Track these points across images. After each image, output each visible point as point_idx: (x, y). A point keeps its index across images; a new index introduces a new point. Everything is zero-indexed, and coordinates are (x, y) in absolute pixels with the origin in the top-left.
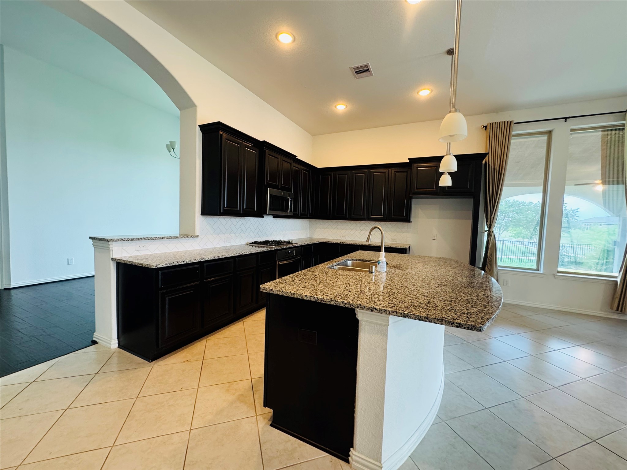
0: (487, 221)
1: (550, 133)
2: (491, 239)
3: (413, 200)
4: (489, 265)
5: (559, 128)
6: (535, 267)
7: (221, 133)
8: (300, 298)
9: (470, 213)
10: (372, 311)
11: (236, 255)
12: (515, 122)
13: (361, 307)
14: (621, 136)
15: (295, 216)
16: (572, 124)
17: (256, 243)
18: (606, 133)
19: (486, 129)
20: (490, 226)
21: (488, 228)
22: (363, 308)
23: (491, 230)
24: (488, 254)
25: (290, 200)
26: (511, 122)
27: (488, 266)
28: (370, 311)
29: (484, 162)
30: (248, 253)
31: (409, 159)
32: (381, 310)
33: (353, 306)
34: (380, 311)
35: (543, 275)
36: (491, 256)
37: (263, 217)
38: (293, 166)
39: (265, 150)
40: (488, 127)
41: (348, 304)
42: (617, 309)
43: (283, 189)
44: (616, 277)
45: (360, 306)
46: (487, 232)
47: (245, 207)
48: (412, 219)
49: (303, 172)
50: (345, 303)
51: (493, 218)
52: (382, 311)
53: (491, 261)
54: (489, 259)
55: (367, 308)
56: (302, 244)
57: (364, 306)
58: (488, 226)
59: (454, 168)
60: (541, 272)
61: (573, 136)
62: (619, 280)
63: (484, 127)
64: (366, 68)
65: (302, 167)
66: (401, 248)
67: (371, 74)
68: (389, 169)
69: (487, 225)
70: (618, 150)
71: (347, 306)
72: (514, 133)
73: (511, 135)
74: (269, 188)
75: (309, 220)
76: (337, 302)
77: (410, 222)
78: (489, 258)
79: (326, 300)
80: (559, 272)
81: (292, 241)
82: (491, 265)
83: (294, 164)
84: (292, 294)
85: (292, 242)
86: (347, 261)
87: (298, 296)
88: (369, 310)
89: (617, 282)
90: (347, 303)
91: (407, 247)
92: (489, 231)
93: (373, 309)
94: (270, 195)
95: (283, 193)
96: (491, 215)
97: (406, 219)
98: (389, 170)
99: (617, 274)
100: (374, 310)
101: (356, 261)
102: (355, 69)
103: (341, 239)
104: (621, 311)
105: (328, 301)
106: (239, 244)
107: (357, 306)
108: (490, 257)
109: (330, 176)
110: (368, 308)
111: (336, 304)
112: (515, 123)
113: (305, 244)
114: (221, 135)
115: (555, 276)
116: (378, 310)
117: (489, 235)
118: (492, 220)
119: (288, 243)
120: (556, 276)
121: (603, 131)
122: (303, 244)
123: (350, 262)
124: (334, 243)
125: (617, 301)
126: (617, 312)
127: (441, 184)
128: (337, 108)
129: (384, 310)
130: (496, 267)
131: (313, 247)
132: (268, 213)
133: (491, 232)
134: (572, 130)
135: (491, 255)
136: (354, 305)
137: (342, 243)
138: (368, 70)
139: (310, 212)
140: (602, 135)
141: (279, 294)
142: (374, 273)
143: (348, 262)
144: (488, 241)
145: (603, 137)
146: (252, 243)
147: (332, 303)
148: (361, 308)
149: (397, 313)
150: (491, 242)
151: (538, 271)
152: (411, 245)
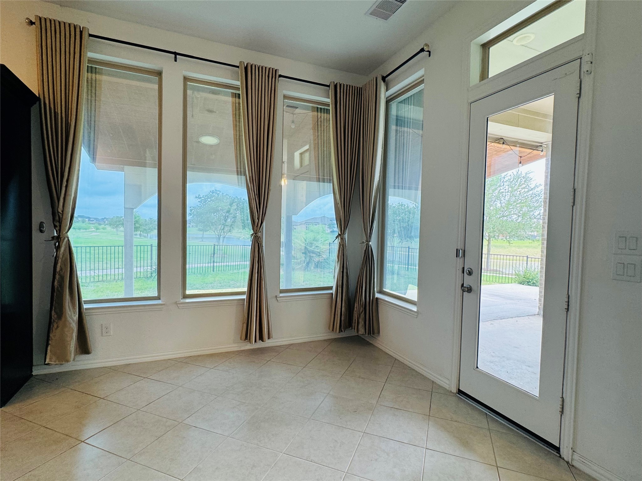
0: (54, 220)
1: (157, 74)
2: (61, 253)
6: (155, 293)
12: (90, 33)
20: (59, 228)
23: (61, 236)
24: (56, 284)
26: (80, 29)
35: (163, 306)
36: (61, 288)
40: (37, 25)
42: (245, 338)
46: (56, 239)
51: (63, 211)
60: (161, 301)
63: (31, 22)
78: (58, 293)
80: (186, 297)
92: (58, 237)
96: (59, 208)
104: (249, 340)
108: (59, 288)
112: (89, 35)
117: (58, 245)
118: (61, 216)
120: (178, 306)
126: (245, 340)
135: (60, 285)
150: (60, 260)
151: (158, 299)
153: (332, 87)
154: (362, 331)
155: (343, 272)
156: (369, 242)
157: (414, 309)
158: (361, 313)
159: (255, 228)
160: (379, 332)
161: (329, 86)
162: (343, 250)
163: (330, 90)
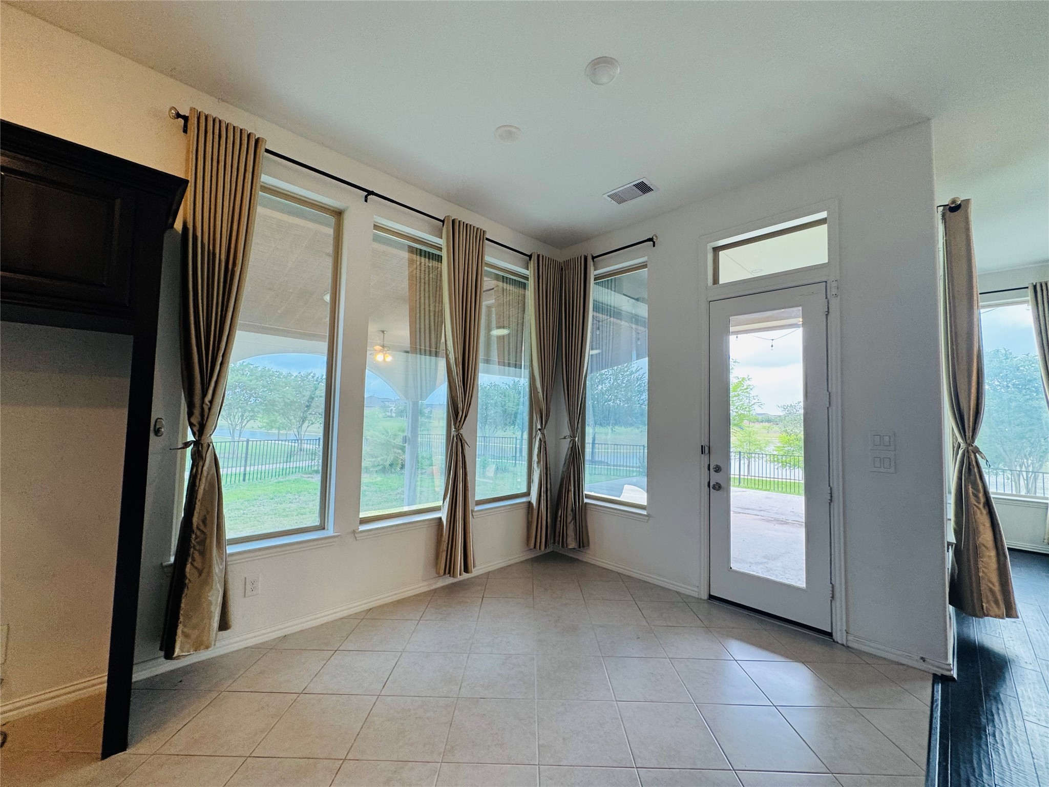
0: (190, 414)
1: (339, 214)
2: (205, 468)
4: (197, 555)
6: (316, 521)
12: (268, 148)
16: (376, 212)
19: (185, 131)
20: (201, 429)
21: (194, 434)
23: (205, 441)
24: (195, 520)
26: (258, 142)
27: (194, 560)
35: (333, 539)
36: (205, 525)
40: (194, 125)
42: (445, 569)
44: (437, 509)
46: (192, 446)
51: (211, 402)
53: (203, 542)
54: (197, 538)
58: (196, 429)
60: (330, 531)
62: (443, 515)
63: (180, 115)
69: (191, 424)
72: (265, 179)
78: (198, 533)
80: (363, 521)
82: (204, 553)
89: (440, 519)
92: (197, 443)
96: (204, 394)
99: (441, 505)
108: (202, 527)
112: (269, 152)
117: (198, 457)
118: (206, 410)
120: (357, 535)
125: (444, 554)
126: (444, 573)
130: (221, 549)
133: (205, 445)
134: (376, 227)
135: (204, 521)
144: (193, 478)
150: (204, 480)
151: (322, 529)
153: (534, 258)
154: (572, 545)
155: (546, 473)
156: (576, 437)
157: (645, 513)
158: (570, 523)
159: (458, 424)
161: (530, 257)
162: (546, 448)
163: (532, 262)
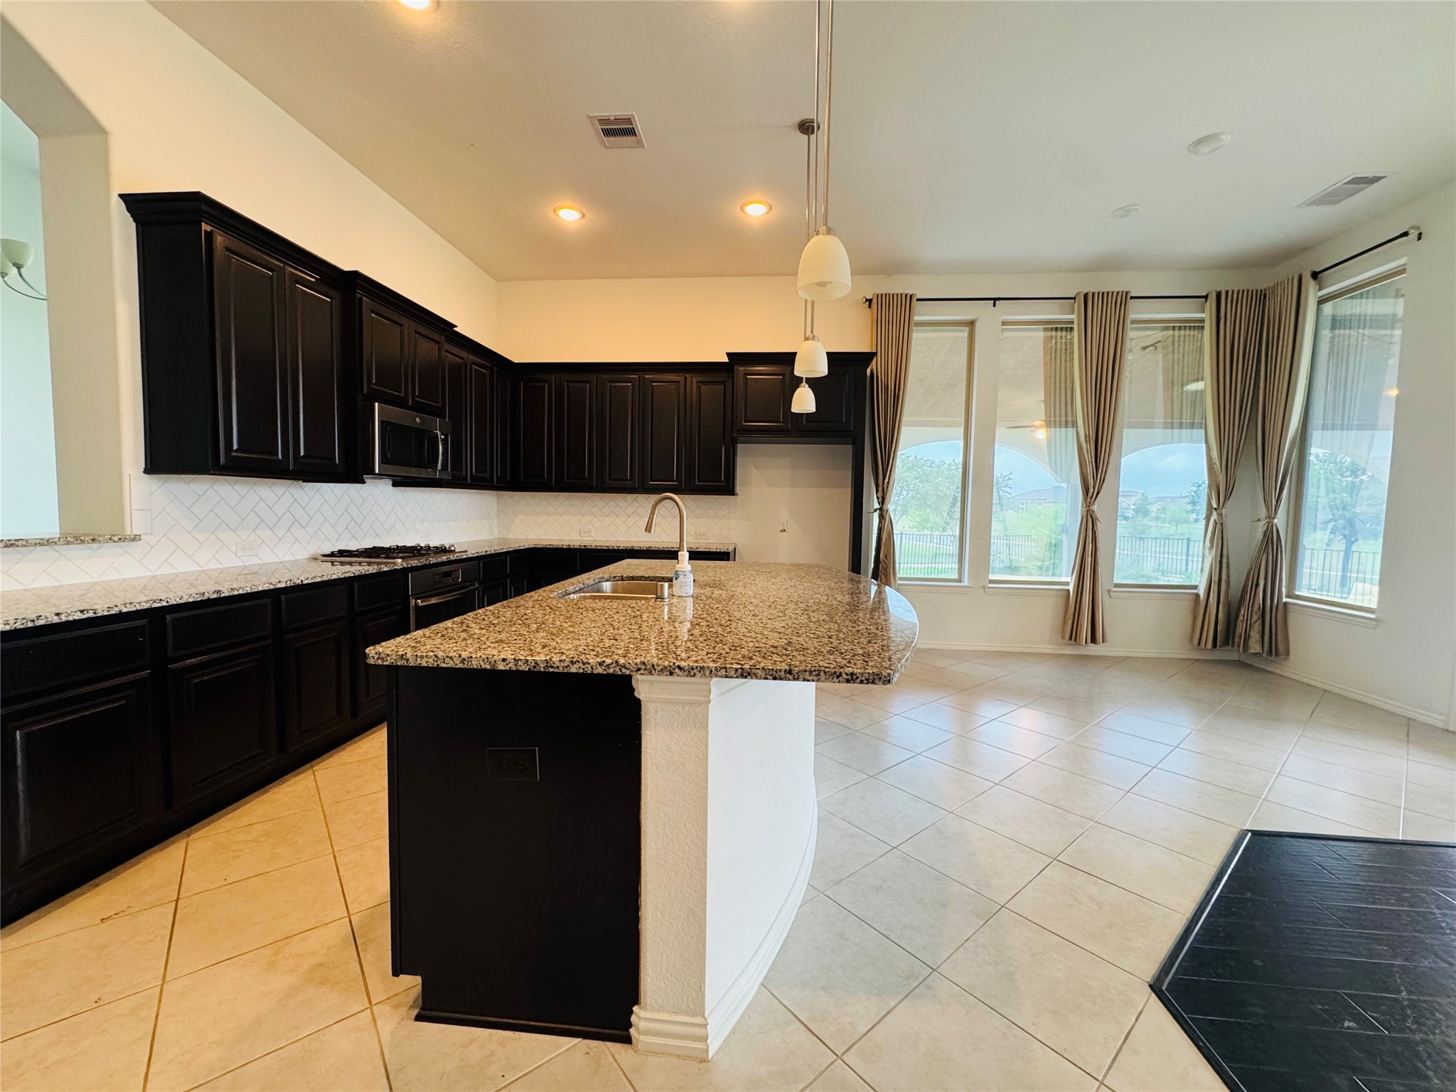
0: (877, 491)
1: (971, 324)
2: (885, 525)
3: (740, 447)
4: (883, 576)
5: (986, 316)
6: (955, 576)
7: (205, 227)
8: (489, 667)
9: (848, 475)
10: (671, 674)
11: (279, 586)
12: (918, 297)
13: (645, 669)
14: (1068, 341)
15: (456, 481)
16: (1006, 311)
17: (342, 553)
18: (1049, 333)
19: (870, 307)
20: (882, 501)
21: (879, 504)
22: (650, 669)
23: (885, 508)
24: (881, 557)
25: (443, 440)
26: (911, 296)
27: (881, 579)
28: (667, 675)
29: (868, 371)
30: (319, 580)
31: (728, 354)
32: (693, 669)
33: (626, 668)
34: (689, 672)
35: (969, 589)
36: (887, 559)
37: (363, 482)
38: (447, 351)
39: (361, 299)
40: (874, 302)
41: (614, 665)
42: (1071, 639)
43: (418, 408)
45: (643, 667)
46: (878, 511)
47: (302, 454)
48: (738, 489)
49: (476, 369)
50: (606, 664)
51: (888, 483)
52: (695, 671)
53: (886, 569)
54: (882, 566)
55: (660, 668)
56: (480, 551)
57: (653, 666)
58: (880, 500)
59: (822, 369)
60: (966, 583)
61: (1007, 334)
63: (867, 300)
64: (629, 126)
65: (471, 357)
66: (718, 550)
67: (640, 144)
68: (687, 375)
69: (878, 498)
70: (1066, 366)
71: (611, 671)
72: (917, 318)
73: (912, 324)
74: (377, 404)
75: (495, 492)
76: (587, 666)
77: (734, 495)
78: (884, 564)
79: (558, 664)
80: (991, 582)
81: (453, 546)
82: (887, 576)
83: (447, 346)
84: (464, 659)
85: (453, 549)
86: (599, 582)
87: (482, 663)
88: (665, 673)
90: (612, 664)
91: (731, 549)
92: (881, 509)
93: (674, 669)
94: (382, 423)
95: (420, 418)
96: (884, 479)
97: (728, 488)
98: (686, 378)
99: (1067, 579)
100: (677, 670)
101: (623, 580)
102: (602, 121)
103: (581, 539)
104: (1075, 640)
105: (562, 664)
106: (289, 558)
107: (636, 667)
108: (885, 560)
109: (547, 385)
110: (662, 669)
111: (583, 669)
112: (918, 300)
113: (489, 553)
114: (209, 235)
115: (987, 590)
116: (685, 671)
117: (882, 517)
118: (885, 487)
119: (442, 550)
121: (1045, 330)
122: (484, 554)
123: (608, 583)
124: (564, 547)
125: (1070, 622)
126: (1070, 642)
127: (796, 408)
128: (557, 215)
129: (699, 668)
130: (895, 579)
131: (510, 558)
132: (377, 472)
133: (885, 511)
134: (1004, 323)
135: (886, 557)
136: (628, 666)
137: (585, 546)
138: (631, 132)
139: (497, 472)
140: (1046, 338)
141: (424, 664)
142: (666, 600)
143: (604, 583)
144: (880, 530)
145: (1047, 340)
146: (332, 555)
147: (573, 669)
148: (646, 672)
149: (728, 670)
150: (885, 532)
151: (961, 582)
152: (738, 544)
153: (1213, 298)
154: (1255, 647)
155: (1221, 562)
156: (1274, 518)
157: (1373, 616)
158: (1255, 622)
159: (1089, 500)
160: (1288, 653)
161: (1206, 297)
162: (1222, 531)
163: (1208, 302)
